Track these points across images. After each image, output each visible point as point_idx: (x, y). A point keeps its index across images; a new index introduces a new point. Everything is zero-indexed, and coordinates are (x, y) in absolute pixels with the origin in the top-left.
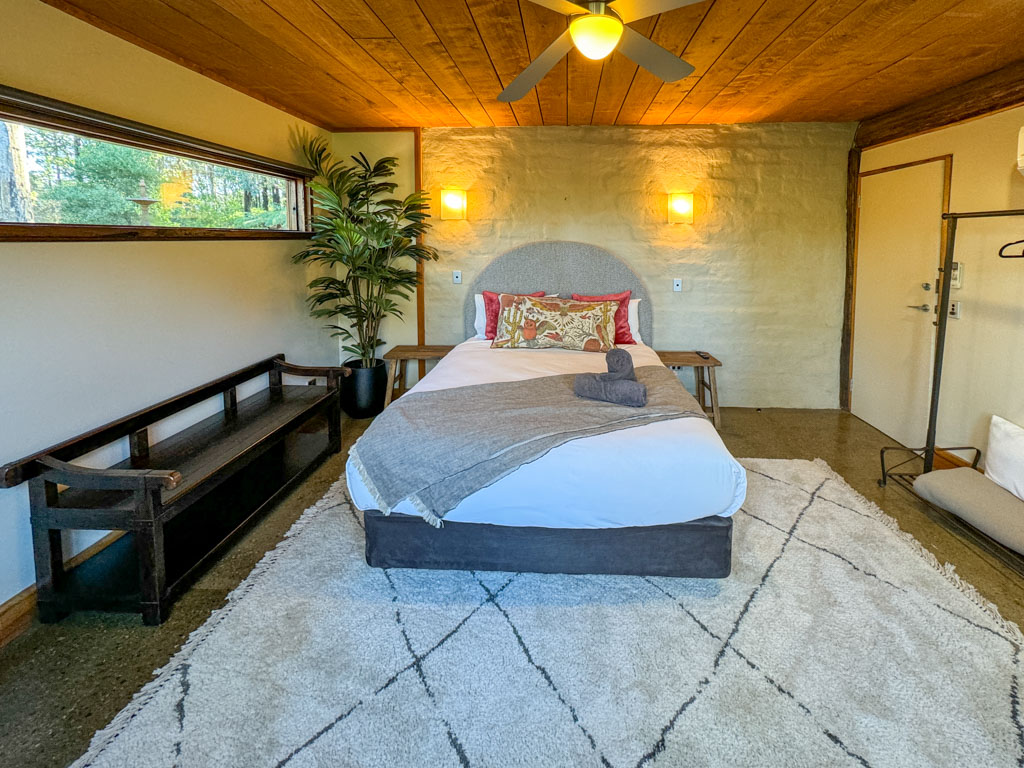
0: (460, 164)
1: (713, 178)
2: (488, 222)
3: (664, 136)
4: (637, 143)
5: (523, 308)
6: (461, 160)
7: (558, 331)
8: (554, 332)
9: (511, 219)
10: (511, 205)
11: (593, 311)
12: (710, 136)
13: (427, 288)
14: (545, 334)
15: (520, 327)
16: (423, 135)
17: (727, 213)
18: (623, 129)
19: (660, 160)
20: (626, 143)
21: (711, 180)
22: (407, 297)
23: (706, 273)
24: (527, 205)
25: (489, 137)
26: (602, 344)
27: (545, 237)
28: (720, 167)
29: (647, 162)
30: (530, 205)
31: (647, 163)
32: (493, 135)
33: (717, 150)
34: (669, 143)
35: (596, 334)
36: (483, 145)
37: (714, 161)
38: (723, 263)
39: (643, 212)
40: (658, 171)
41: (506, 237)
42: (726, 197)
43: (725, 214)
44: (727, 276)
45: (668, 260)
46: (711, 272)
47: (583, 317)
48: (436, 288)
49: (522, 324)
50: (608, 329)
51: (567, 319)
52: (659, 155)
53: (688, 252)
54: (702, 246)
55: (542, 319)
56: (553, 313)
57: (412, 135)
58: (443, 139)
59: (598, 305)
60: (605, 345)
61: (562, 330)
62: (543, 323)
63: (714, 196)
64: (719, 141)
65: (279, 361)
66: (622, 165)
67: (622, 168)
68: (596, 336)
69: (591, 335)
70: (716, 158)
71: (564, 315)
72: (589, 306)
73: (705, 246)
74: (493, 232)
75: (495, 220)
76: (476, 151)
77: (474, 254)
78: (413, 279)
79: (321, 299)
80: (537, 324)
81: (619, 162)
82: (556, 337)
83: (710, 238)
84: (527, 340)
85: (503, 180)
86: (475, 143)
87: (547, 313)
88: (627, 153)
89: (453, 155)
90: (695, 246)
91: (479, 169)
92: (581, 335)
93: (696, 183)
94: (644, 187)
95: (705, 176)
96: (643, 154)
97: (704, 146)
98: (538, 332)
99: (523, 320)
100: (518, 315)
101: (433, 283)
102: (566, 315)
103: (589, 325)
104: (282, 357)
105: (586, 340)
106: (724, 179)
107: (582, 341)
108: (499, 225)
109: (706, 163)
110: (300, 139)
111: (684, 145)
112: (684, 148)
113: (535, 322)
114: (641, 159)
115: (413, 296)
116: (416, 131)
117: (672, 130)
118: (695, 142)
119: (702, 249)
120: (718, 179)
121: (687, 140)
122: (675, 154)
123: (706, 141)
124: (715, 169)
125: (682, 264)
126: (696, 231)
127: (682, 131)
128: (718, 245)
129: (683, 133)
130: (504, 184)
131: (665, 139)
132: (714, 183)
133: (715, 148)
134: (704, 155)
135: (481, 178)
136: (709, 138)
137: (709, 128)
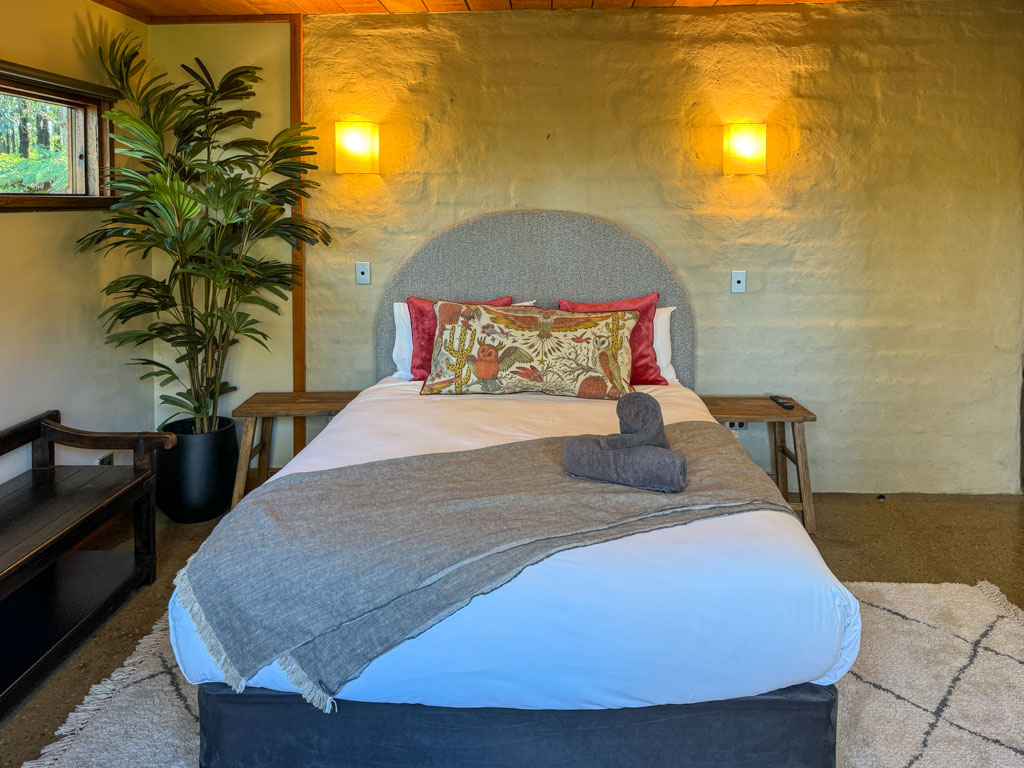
0: (368, 76)
1: (799, 95)
2: (416, 177)
3: (718, 26)
4: (671, 39)
5: (476, 325)
6: (370, 71)
7: (535, 364)
8: (527, 366)
9: (455, 172)
10: (456, 148)
11: (595, 330)
12: (796, 24)
13: (311, 293)
14: (513, 368)
15: (471, 359)
16: (305, 27)
17: (825, 157)
18: (646, 16)
19: (710, 66)
20: (653, 38)
21: (798, 100)
22: (274, 308)
23: (789, 260)
24: (482, 147)
25: (418, 31)
26: (609, 385)
27: (513, 203)
28: (812, 76)
29: (689, 70)
30: (487, 148)
31: (687, 73)
32: (425, 26)
33: (807, 49)
34: (725, 38)
35: (599, 368)
36: (408, 44)
37: (801, 68)
38: (818, 243)
39: (680, 158)
40: (708, 87)
41: (447, 204)
42: (823, 129)
43: (820, 158)
44: (824, 264)
45: (723, 240)
46: (797, 257)
47: (578, 340)
48: (325, 291)
49: (475, 352)
50: (620, 359)
51: (549, 344)
52: (708, 59)
53: (755, 225)
54: (779, 213)
55: (508, 343)
56: (527, 333)
57: (284, 28)
58: (340, 34)
59: (603, 319)
60: (614, 387)
61: (542, 362)
62: (511, 351)
63: (802, 127)
64: (810, 32)
65: (52, 425)
66: (644, 76)
67: (646, 81)
68: (600, 373)
69: (590, 369)
70: (806, 61)
71: (544, 336)
72: (588, 320)
73: (786, 214)
74: (424, 196)
75: (428, 175)
76: (395, 54)
77: (392, 233)
78: (287, 277)
79: (125, 314)
80: (500, 353)
81: (641, 72)
82: (531, 373)
83: (794, 200)
84: (482, 380)
85: (443, 104)
86: (394, 41)
87: (517, 334)
88: (653, 55)
89: (354, 61)
90: (770, 213)
91: (401, 85)
92: (572, 371)
93: (771, 105)
94: (682, 113)
95: (785, 92)
96: (680, 56)
97: (784, 42)
98: (501, 366)
99: (476, 346)
100: (468, 337)
101: (322, 284)
102: (549, 336)
103: (587, 353)
104: (55, 416)
105: (582, 378)
106: (820, 97)
107: (576, 380)
108: (434, 183)
109: (787, 71)
110: (94, 37)
111: (748, 40)
112: (751, 46)
113: (497, 349)
114: (678, 66)
115: (286, 307)
116: (294, 21)
117: (731, 15)
118: (770, 35)
119: (782, 219)
120: (809, 97)
121: (756, 32)
122: (736, 56)
123: (788, 34)
124: (803, 80)
125: (748, 245)
126: (771, 188)
127: (748, 16)
128: (809, 210)
129: (749, 20)
130: (443, 112)
131: (718, 30)
132: (801, 105)
133: (804, 44)
134: (785, 57)
135: (404, 102)
136: (793, 28)
137: (793, 12)
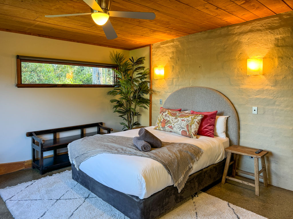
0: (163, 56)
1: (278, 46)
2: (171, 79)
3: (248, 27)
4: (233, 34)
6: (163, 55)
9: (179, 77)
10: (179, 71)
12: (277, 21)
16: (152, 47)
17: (289, 67)
18: (226, 29)
19: (246, 41)
20: (228, 35)
21: (277, 48)
23: (274, 104)
24: (184, 71)
25: (172, 44)
26: (188, 133)
27: (191, 85)
28: (283, 39)
31: (238, 44)
32: (173, 42)
33: (281, 30)
34: (251, 31)
36: (170, 47)
37: (279, 36)
38: (285, 99)
39: (236, 70)
40: (245, 47)
41: (177, 85)
42: (287, 57)
43: (287, 68)
44: (287, 106)
45: (249, 96)
46: (277, 103)
47: (182, 120)
48: (155, 106)
49: (162, 121)
50: (192, 127)
51: (176, 120)
52: (245, 39)
53: (261, 92)
54: (270, 88)
55: (168, 119)
57: (148, 48)
58: (158, 47)
59: (191, 116)
61: (173, 125)
63: (279, 57)
64: (283, 23)
65: (100, 125)
66: (225, 47)
67: (226, 48)
68: (186, 129)
70: (280, 34)
73: (273, 88)
74: (172, 84)
75: (173, 78)
76: (168, 50)
77: (166, 93)
82: (171, 127)
83: (276, 83)
84: (162, 127)
85: (176, 61)
86: (167, 47)
88: (228, 40)
89: (160, 53)
90: (266, 88)
91: (169, 57)
93: (267, 51)
94: (237, 57)
95: (271, 46)
96: (236, 39)
97: (272, 28)
101: (154, 104)
102: (177, 118)
103: (184, 124)
106: (287, 46)
108: (175, 80)
109: (273, 38)
110: (115, 55)
111: (258, 30)
112: (259, 32)
113: (166, 120)
114: (236, 42)
116: (150, 45)
117: (253, 23)
118: (267, 27)
119: (271, 90)
120: (282, 46)
121: (261, 27)
122: (254, 36)
123: (274, 25)
124: (280, 41)
125: (258, 98)
126: (267, 79)
127: (258, 22)
128: (282, 87)
129: (259, 23)
130: (177, 63)
131: (248, 29)
132: (279, 50)
133: (280, 28)
134: (272, 33)
135: (169, 61)
136: (275, 23)
137: (276, 17)
